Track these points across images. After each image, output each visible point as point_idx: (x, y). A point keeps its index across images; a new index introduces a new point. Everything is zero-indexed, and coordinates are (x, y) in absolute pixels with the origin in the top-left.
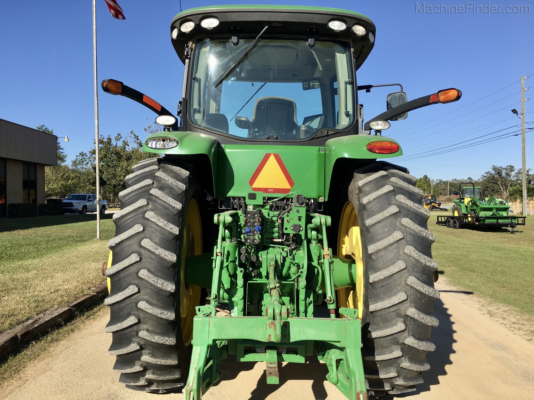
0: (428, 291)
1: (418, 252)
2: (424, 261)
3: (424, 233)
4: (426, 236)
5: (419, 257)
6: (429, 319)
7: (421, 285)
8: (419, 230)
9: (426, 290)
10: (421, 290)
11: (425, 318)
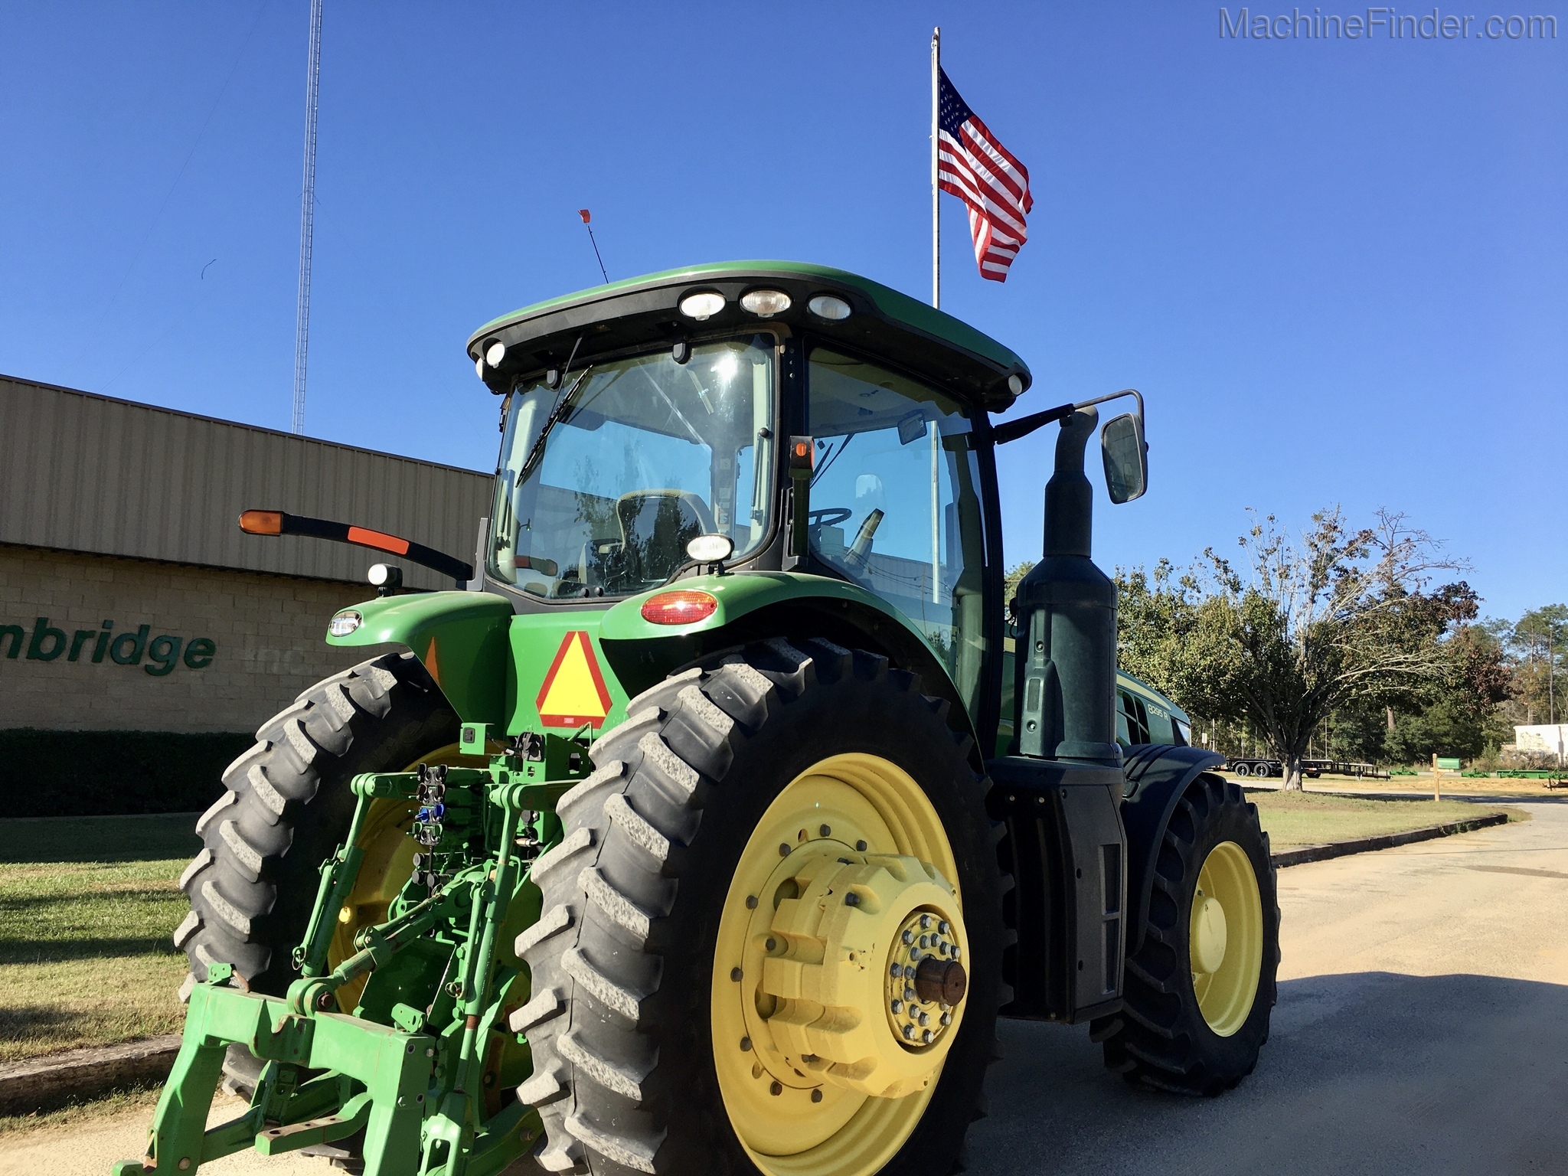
0: (607, 995)
1: (604, 886)
2: (613, 912)
3: (642, 837)
4: (645, 845)
5: (604, 898)
6: (611, 1072)
7: (590, 975)
8: (633, 827)
9: (601, 991)
10: (590, 987)
11: (599, 1069)
